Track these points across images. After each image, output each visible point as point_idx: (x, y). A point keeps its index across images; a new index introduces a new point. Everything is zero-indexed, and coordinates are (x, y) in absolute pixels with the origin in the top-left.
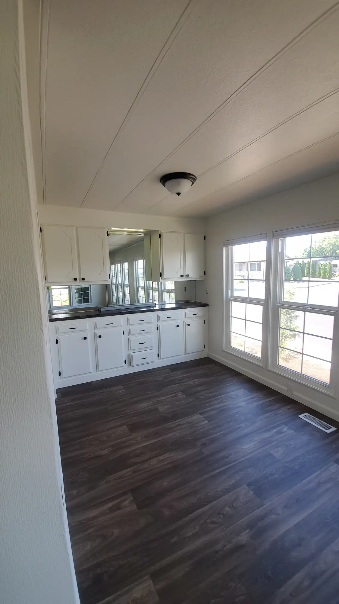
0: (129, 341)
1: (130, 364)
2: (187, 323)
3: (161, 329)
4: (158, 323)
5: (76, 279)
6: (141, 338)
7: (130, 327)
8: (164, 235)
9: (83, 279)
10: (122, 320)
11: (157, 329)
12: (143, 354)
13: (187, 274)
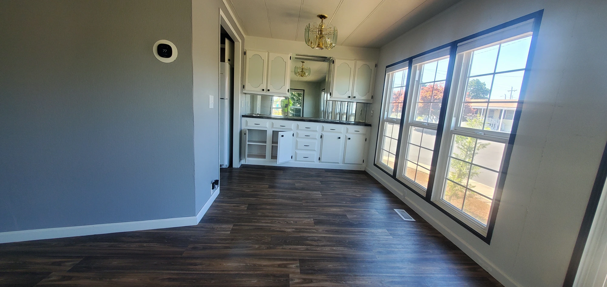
0: (297, 142)
1: (296, 160)
2: (348, 137)
3: (324, 137)
4: (322, 133)
5: (263, 90)
6: (307, 141)
7: (299, 132)
8: (337, 62)
9: (269, 90)
10: (293, 125)
11: (321, 138)
12: (306, 153)
13: (354, 96)
